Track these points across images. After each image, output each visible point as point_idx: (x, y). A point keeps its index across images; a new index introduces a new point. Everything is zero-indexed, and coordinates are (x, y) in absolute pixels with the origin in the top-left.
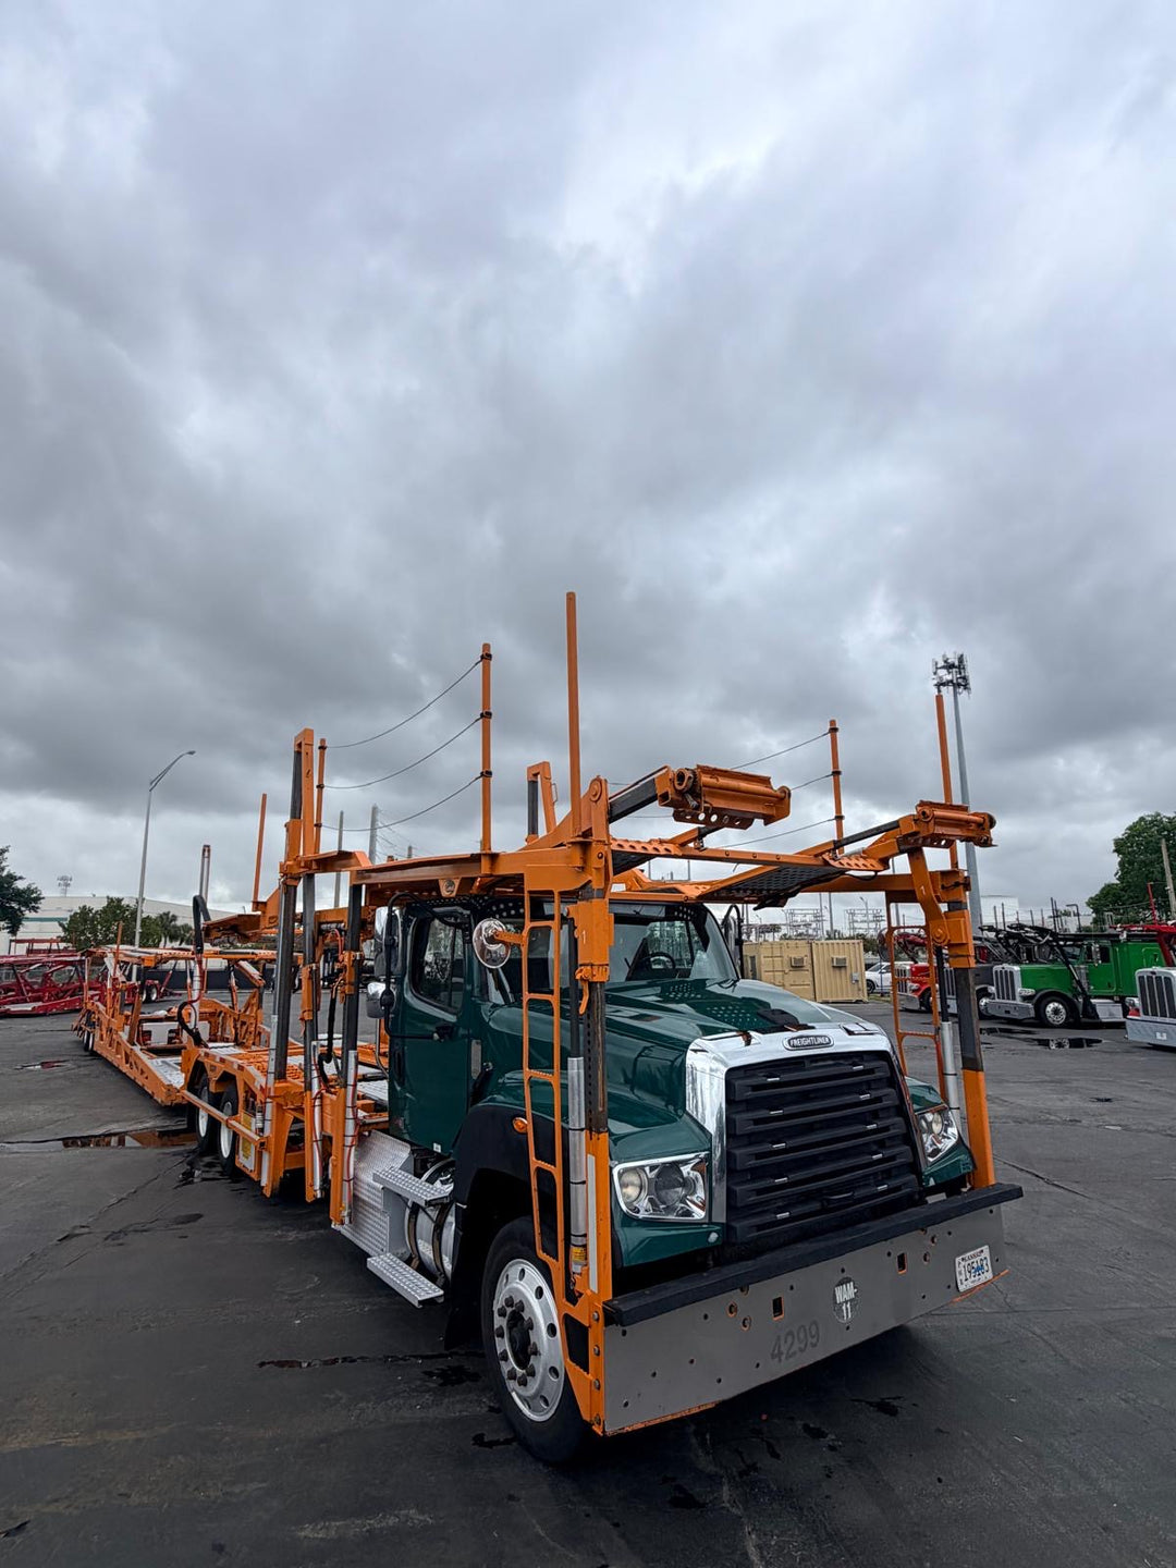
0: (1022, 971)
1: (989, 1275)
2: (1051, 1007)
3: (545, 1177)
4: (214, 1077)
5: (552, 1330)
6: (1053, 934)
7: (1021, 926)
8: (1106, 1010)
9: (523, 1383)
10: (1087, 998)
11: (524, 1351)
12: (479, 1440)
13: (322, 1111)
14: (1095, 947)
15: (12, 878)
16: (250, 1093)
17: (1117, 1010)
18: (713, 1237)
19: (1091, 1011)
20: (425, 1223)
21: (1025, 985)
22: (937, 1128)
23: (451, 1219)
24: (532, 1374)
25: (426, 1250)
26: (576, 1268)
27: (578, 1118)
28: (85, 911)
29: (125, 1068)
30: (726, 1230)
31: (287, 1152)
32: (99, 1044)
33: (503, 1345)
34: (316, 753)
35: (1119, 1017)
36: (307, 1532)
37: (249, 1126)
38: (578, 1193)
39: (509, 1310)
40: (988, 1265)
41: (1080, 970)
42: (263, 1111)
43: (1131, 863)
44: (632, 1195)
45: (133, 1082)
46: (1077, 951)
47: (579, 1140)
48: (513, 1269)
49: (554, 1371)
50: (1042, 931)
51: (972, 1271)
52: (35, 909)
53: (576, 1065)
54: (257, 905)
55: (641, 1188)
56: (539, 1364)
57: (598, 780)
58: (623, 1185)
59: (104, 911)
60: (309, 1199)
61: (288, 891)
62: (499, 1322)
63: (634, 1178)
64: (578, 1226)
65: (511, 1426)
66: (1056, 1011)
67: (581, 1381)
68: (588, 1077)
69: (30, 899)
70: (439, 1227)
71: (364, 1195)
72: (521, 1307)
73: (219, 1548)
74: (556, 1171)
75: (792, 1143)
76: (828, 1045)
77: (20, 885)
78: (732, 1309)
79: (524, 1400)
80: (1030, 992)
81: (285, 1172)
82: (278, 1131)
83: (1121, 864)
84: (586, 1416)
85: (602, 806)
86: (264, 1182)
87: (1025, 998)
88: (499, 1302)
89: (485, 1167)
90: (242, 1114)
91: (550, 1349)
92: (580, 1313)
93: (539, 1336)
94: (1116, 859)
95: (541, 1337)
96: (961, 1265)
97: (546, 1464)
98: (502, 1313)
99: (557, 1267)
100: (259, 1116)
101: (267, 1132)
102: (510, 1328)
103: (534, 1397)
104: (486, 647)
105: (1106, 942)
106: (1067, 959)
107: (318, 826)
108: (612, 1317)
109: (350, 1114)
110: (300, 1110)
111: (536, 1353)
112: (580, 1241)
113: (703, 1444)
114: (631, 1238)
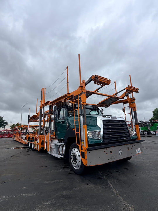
0: (141, 128)
1: (140, 152)
2: (145, 132)
3: (78, 134)
4: (31, 138)
5: (79, 156)
6: (145, 123)
7: (140, 122)
8: (153, 133)
9: (75, 164)
10: (150, 131)
11: (75, 159)
12: (69, 173)
13: (46, 138)
14: (151, 124)
15: (4, 121)
16: (36, 138)
17: (154, 133)
18: (102, 142)
19: (150, 133)
20: (61, 148)
21: (141, 130)
22: (132, 133)
23: (64, 147)
24: (76, 162)
25: (61, 153)
26: (82, 145)
27: (82, 124)
28: (14, 125)
29: (19, 141)
30: (103, 141)
31: (41, 145)
32: (16, 139)
33: (72, 160)
34: (44, 89)
35: (155, 134)
36: (45, 182)
37: (36, 143)
38: (82, 135)
39: (73, 155)
40: (140, 150)
41: (149, 127)
42: (38, 140)
43: (155, 114)
44: (90, 136)
45: (20, 143)
46: (148, 125)
47: (82, 127)
48: (73, 150)
49: (80, 161)
50: (143, 122)
51: (138, 151)
52: (7, 125)
53: (81, 118)
54: (37, 113)
55: (91, 134)
56: (77, 161)
57: (84, 80)
58: (89, 134)
59: (16, 125)
60: (44, 150)
61: (41, 110)
62: (71, 157)
63: (90, 133)
64: (83, 139)
65: (74, 171)
66: (146, 133)
67: (83, 160)
68: (83, 119)
69: (6, 123)
70: (63, 148)
71: (52, 147)
72: (75, 154)
73: (33, 184)
74: (79, 133)
75: (112, 131)
76: (116, 119)
77: (5, 121)
78: (105, 151)
79: (76, 167)
80: (142, 130)
81: (41, 148)
82: (40, 142)
83: (154, 115)
84: (84, 165)
85: (84, 83)
86: (38, 149)
87: (141, 131)
88: (72, 154)
89: (69, 137)
90: (35, 142)
91: (79, 158)
92: (83, 151)
93: (77, 157)
94: (153, 114)
95: (78, 157)
96: (136, 150)
97: (79, 175)
98: (72, 155)
99: (80, 146)
100: (37, 141)
101: (38, 143)
102: (73, 157)
103: (76, 166)
104: (67, 66)
105: (152, 124)
106: (147, 126)
107: (45, 99)
108: (88, 150)
109: (50, 136)
110: (43, 138)
111: (77, 159)
112: (83, 141)
113: (101, 173)
114: (90, 141)
